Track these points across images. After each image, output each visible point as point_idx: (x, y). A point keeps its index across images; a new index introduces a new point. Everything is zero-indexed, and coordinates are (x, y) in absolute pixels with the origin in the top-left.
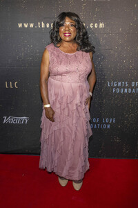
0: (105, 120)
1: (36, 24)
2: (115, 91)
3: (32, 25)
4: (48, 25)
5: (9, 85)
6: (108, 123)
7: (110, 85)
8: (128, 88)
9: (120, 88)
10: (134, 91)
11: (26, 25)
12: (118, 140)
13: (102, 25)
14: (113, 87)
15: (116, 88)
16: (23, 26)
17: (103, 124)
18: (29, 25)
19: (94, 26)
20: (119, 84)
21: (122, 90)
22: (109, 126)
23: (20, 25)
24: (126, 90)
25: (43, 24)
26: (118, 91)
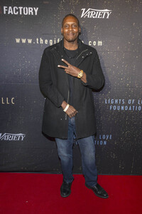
0: (102, 137)
1: (34, 40)
2: (112, 108)
3: (30, 41)
4: (46, 41)
5: (5, 101)
6: (105, 140)
7: (107, 102)
8: (124, 105)
9: (117, 105)
10: (130, 109)
11: (24, 41)
12: (114, 156)
13: (100, 43)
14: (110, 105)
15: (113, 105)
16: (21, 41)
17: (100, 140)
18: (27, 41)
19: (92, 43)
20: (116, 101)
21: (119, 107)
22: (105, 143)
23: (18, 41)
24: (122, 108)
25: (41, 40)
26: (115, 108)
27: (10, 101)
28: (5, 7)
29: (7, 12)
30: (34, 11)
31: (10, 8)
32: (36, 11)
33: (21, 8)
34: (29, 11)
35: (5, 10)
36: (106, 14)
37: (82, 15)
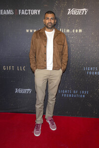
0: (81, 92)
2: (89, 74)
5: (19, 69)
6: (84, 94)
7: (85, 69)
8: (97, 71)
9: (92, 71)
11: (31, 31)
12: (90, 105)
13: (80, 31)
14: (87, 71)
15: (89, 71)
16: (29, 31)
17: (80, 94)
20: (91, 69)
21: (93, 73)
22: (84, 96)
23: (27, 31)
24: (96, 73)
26: (90, 73)
27: (22, 69)
28: (19, 10)
29: (21, 13)
30: (37, 12)
31: (23, 10)
32: (39, 12)
33: (29, 10)
34: (35, 12)
35: (20, 12)
36: (85, 12)
37: (69, 13)
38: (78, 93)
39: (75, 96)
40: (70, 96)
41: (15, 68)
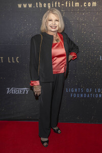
0: (97, 90)
1: (34, 5)
3: (30, 6)
4: (45, 5)
5: (11, 60)
6: (100, 93)
11: (25, 6)
13: (94, 4)
16: (22, 6)
17: (95, 93)
18: (28, 6)
19: (87, 4)
22: (100, 96)
23: (20, 6)
25: (40, 4)
27: (15, 60)
38: (93, 92)
39: (88, 96)
40: (82, 95)
41: (5, 60)
